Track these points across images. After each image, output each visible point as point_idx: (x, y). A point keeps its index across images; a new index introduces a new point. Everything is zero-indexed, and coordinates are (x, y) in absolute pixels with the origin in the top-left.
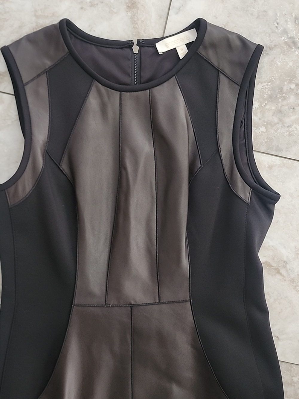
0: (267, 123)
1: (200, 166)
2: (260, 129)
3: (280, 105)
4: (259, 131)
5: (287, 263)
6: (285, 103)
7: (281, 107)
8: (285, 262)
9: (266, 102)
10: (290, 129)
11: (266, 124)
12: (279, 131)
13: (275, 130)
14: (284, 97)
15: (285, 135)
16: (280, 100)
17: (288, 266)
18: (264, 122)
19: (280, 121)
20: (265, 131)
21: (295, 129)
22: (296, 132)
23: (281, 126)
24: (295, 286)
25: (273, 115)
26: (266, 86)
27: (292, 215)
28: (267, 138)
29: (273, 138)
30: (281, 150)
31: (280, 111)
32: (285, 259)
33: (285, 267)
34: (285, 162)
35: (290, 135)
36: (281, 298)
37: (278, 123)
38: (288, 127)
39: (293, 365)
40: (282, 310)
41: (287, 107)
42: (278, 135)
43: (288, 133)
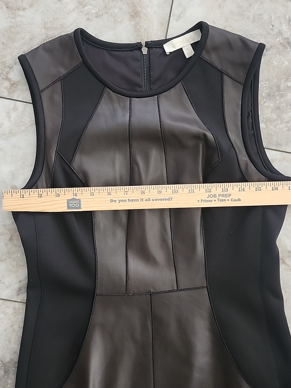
0: (267, 120)
3: (277, 102)
6: (283, 100)
7: (279, 104)
8: (289, 251)
9: (265, 100)
10: (289, 125)
11: (265, 120)
12: (278, 127)
13: (274, 126)
14: (281, 94)
15: (284, 131)
16: (278, 98)
18: (264, 119)
19: (279, 117)
23: (279, 122)
25: (272, 112)
26: (264, 85)
28: (267, 134)
29: (273, 133)
30: (281, 145)
31: (278, 108)
32: (289, 249)
33: (289, 257)
34: (285, 156)
35: (289, 130)
37: (277, 119)
38: (286, 122)
41: (284, 104)
42: (278, 130)
43: (287, 128)
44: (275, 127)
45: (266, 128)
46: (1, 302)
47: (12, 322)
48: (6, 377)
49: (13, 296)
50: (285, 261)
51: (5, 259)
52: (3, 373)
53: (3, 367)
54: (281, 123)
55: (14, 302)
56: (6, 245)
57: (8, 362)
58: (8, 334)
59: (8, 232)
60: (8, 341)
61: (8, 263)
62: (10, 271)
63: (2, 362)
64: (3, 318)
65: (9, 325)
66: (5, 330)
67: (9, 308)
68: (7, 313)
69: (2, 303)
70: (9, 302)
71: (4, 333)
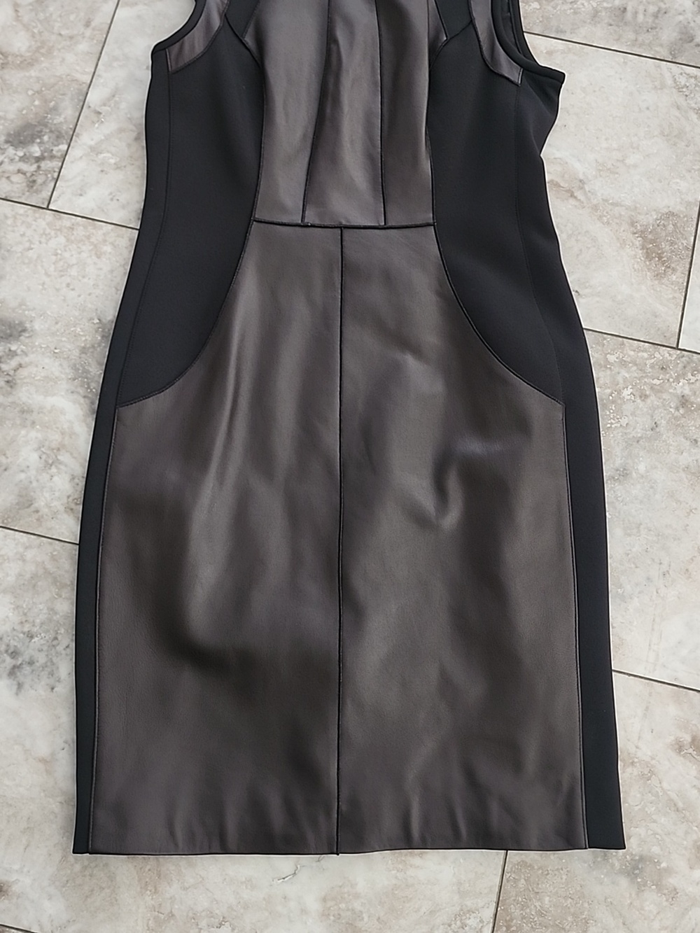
1: (445, 39)
2: (530, 5)
4: (531, 8)
5: (584, 183)
8: (581, 181)
10: (575, 6)
12: (559, 8)
13: (553, 7)
15: (568, 13)
17: (587, 188)
20: (538, 7)
21: (582, 6)
22: (583, 9)
24: (600, 216)
27: (587, 116)
28: (542, 17)
29: (551, 16)
30: (563, 32)
32: (581, 177)
33: (581, 188)
34: (570, 47)
35: (575, 13)
36: (579, 233)
39: (605, 336)
40: (581, 250)
42: (558, 12)
43: (572, 11)
44: (555, 8)
45: (540, 9)
46: (110, 228)
47: (125, 259)
48: (103, 345)
49: (130, 220)
50: (575, 194)
51: (125, 167)
52: (99, 338)
53: (100, 330)
54: (563, 3)
55: (130, 230)
56: (129, 145)
57: (109, 321)
58: (116, 277)
59: (134, 128)
60: (114, 289)
61: (128, 173)
62: (130, 183)
63: (99, 320)
64: (110, 253)
65: (118, 264)
66: (112, 271)
67: (123, 238)
68: (118, 245)
69: (112, 230)
70: (124, 229)
71: (109, 276)
